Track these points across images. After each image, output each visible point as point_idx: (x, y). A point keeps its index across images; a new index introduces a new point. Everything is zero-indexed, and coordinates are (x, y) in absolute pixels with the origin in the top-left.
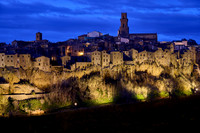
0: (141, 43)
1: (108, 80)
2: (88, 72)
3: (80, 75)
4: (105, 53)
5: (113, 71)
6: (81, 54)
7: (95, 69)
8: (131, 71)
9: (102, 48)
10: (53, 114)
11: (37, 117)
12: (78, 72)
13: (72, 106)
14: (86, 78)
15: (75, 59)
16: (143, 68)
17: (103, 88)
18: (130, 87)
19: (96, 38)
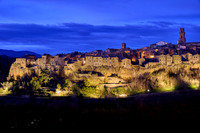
0: (194, 49)
1: (171, 75)
2: (157, 69)
3: (152, 71)
4: (168, 56)
5: (175, 69)
6: (152, 57)
7: (161, 67)
8: (187, 69)
9: (166, 52)
11: (122, 99)
12: (150, 68)
13: (146, 92)
14: (155, 72)
15: (148, 61)
16: (196, 66)
17: (168, 79)
18: (186, 79)
19: (163, 46)
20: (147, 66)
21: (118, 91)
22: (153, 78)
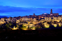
0: (55, 15)
1: (48, 23)
2: (44, 21)
3: (42, 22)
4: (47, 17)
8: (53, 21)
9: (47, 16)
10: (37, 29)
11: (34, 30)
12: (42, 21)
13: (41, 28)
14: (44, 22)
15: (41, 19)
16: (56, 20)
18: (53, 24)
19: (46, 14)
20: (41, 20)
21: (32, 28)
22: (43, 24)
